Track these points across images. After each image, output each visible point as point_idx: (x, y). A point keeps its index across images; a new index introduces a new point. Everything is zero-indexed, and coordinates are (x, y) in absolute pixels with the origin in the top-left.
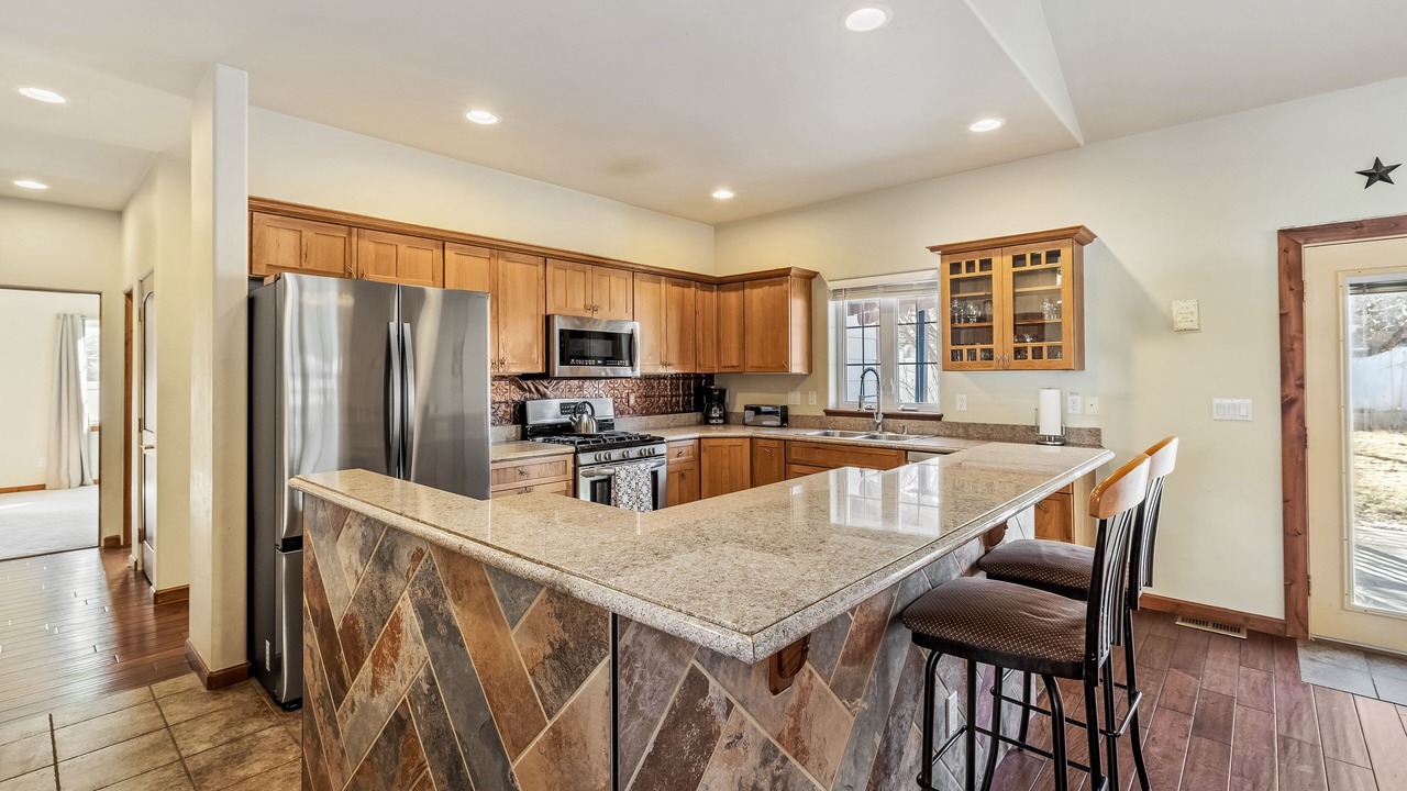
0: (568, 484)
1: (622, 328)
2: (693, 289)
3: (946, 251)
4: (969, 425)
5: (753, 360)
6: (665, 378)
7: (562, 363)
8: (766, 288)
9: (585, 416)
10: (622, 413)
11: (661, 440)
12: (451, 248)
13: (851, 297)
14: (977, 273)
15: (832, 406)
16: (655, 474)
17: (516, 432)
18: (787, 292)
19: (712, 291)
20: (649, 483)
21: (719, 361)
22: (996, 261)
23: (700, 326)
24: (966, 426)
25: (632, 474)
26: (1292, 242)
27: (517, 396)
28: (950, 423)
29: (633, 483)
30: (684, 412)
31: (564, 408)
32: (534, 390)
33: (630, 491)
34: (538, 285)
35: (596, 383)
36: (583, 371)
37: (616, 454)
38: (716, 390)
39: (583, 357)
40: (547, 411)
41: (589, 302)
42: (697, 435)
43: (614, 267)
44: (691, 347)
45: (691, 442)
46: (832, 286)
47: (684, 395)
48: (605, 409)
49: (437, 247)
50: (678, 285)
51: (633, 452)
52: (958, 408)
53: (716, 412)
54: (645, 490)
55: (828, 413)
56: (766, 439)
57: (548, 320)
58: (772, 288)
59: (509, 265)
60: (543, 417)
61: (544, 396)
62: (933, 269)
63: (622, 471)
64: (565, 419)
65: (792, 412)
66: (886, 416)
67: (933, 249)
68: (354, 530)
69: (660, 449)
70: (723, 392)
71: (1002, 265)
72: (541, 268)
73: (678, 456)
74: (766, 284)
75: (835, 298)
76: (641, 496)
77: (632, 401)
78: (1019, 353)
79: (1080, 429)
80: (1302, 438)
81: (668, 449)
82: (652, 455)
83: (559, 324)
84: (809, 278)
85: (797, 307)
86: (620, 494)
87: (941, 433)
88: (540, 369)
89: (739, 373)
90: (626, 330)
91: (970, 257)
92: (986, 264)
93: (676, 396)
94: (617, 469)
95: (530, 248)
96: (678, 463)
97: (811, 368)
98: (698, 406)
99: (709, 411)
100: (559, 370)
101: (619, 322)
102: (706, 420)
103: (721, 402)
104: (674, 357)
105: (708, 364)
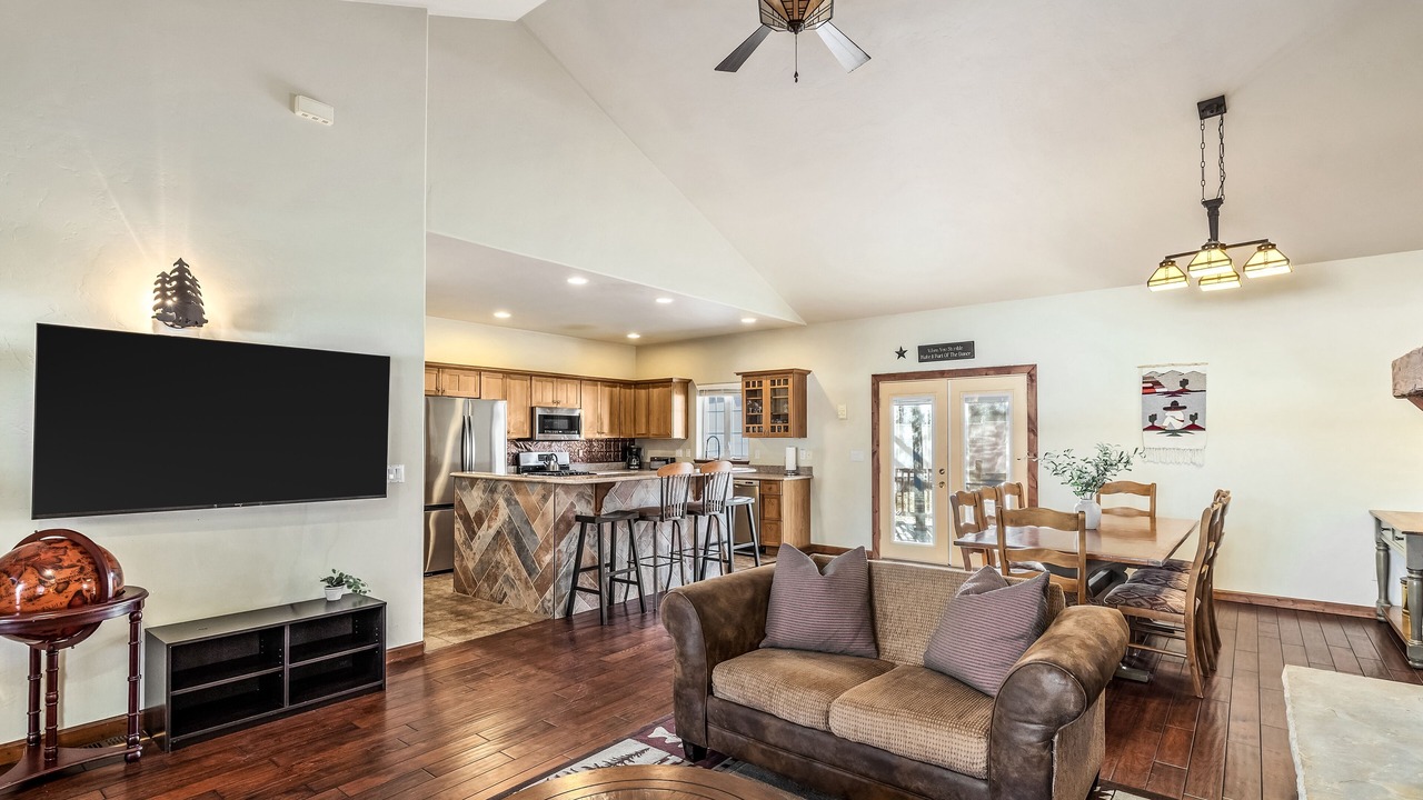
1: (574, 413)
2: (619, 388)
3: (745, 375)
4: (761, 466)
5: (654, 430)
6: (602, 441)
7: (541, 432)
8: (659, 389)
9: (552, 462)
10: (575, 461)
12: (484, 375)
13: (711, 395)
14: (756, 388)
15: (698, 457)
18: (673, 391)
19: (631, 389)
21: (635, 431)
22: (764, 382)
23: (622, 410)
24: (759, 467)
26: (877, 379)
27: (514, 450)
28: (752, 466)
30: (615, 461)
31: (541, 457)
32: (524, 447)
34: (527, 391)
35: (559, 444)
36: (552, 436)
38: (634, 448)
39: (552, 429)
40: (531, 459)
41: (555, 399)
43: (569, 379)
44: (617, 422)
46: (699, 388)
47: (614, 451)
48: (564, 458)
49: (477, 375)
50: (608, 387)
52: (756, 457)
53: (634, 462)
55: (696, 461)
57: (532, 410)
58: (663, 389)
59: (513, 382)
60: (529, 462)
61: (529, 451)
62: (739, 385)
64: (541, 463)
67: (738, 374)
68: (481, 485)
70: (639, 449)
71: (766, 385)
72: (528, 382)
74: (659, 386)
75: (701, 395)
77: (581, 455)
78: (773, 429)
79: (804, 467)
80: (878, 468)
83: (539, 412)
84: (686, 383)
85: (678, 401)
88: (528, 436)
89: (646, 438)
90: (576, 414)
91: (754, 379)
92: (761, 383)
93: (609, 452)
95: (523, 372)
97: (687, 436)
98: (624, 459)
99: (630, 461)
100: (538, 436)
101: (573, 410)
102: (628, 467)
103: (638, 455)
104: (606, 428)
105: (628, 433)
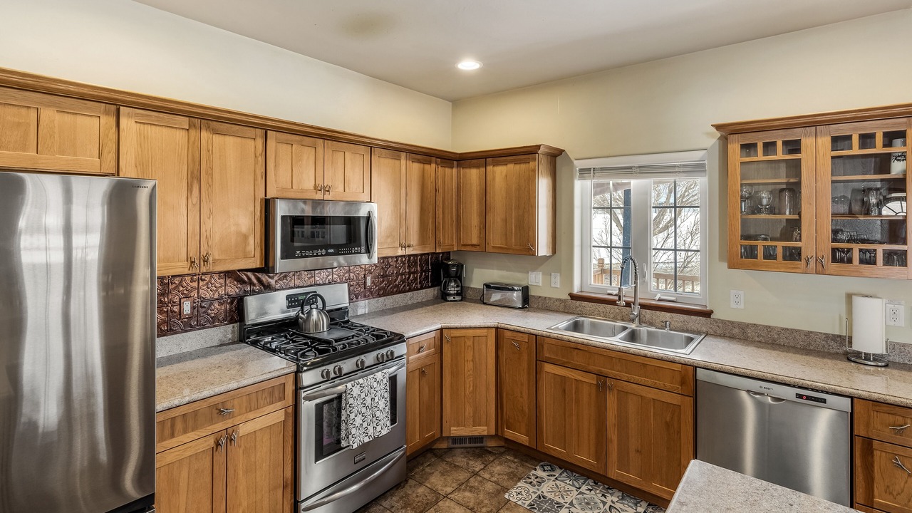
0: (286, 413)
1: (358, 210)
2: (434, 166)
3: (735, 129)
4: (748, 325)
5: (495, 239)
7: (287, 254)
8: (511, 166)
9: (315, 312)
10: (357, 297)
11: (399, 338)
12: (129, 115)
13: (600, 177)
14: (779, 156)
15: (576, 290)
16: (393, 380)
17: (233, 332)
18: (534, 171)
19: (452, 167)
20: (387, 395)
21: (459, 239)
22: (807, 142)
23: (440, 203)
24: (743, 327)
25: (366, 390)
27: (234, 291)
28: (723, 322)
29: (368, 400)
30: (422, 288)
31: (292, 301)
32: (255, 281)
33: (364, 410)
34: (256, 163)
35: (327, 273)
36: (311, 262)
37: (348, 365)
38: (453, 266)
39: (311, 247)
40: (271, 306)
41: (320, 182)
42: (439, 326)
43: (349, 142)
44: (431, 226)
45: (433, 334)
46: (579, 164)
47: (422, 271)
48: (338, 296)
49: (107, 113)
50: (419, 161)
51: (369, 358)
52: (733, 305)
53: (452, 288)
54: (382, 404)
55: (573, 297)
56: (514, 331)
57: (268, 205)
58: (517, 167)
59: (217, 138)
60: (265, 313)
61: (268, 288)
63: (354, 388)
64: (292, 314)
65: (532, 292)
66: (643, 306)
69: (400, 349)
70: (460, 267)
71: (816, 148)
72: (260, 142)
73: (419, 352)
74: (511, 162)
75: (582, 177)
76: (378, 414)
77: (369, 283)
79: (904, 345)
81: (408, 346)
82: (391, 357)
83: (281, 210)
84: (555, 155)
86: (352, 416)
87: (711, 331)
88: (257, 264)
89: (482, 251)
90: (363, 212)
91: (769, 137)
92: (793, 146)
93: (414, 273)
94: (349, 385)
95: (244, 118)
96: (418, 359)
97: (554, 251)
98: (436, 282)
99: (446, 287)
100: (280, 265)
101: (354, 204)
102: (444, 297)
103: (458, 277)
104: (414, 238)
105: (448, 242)
